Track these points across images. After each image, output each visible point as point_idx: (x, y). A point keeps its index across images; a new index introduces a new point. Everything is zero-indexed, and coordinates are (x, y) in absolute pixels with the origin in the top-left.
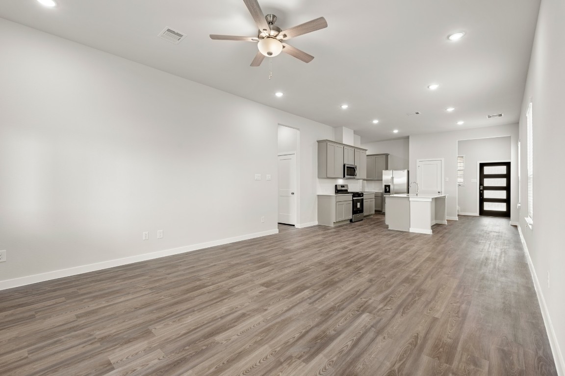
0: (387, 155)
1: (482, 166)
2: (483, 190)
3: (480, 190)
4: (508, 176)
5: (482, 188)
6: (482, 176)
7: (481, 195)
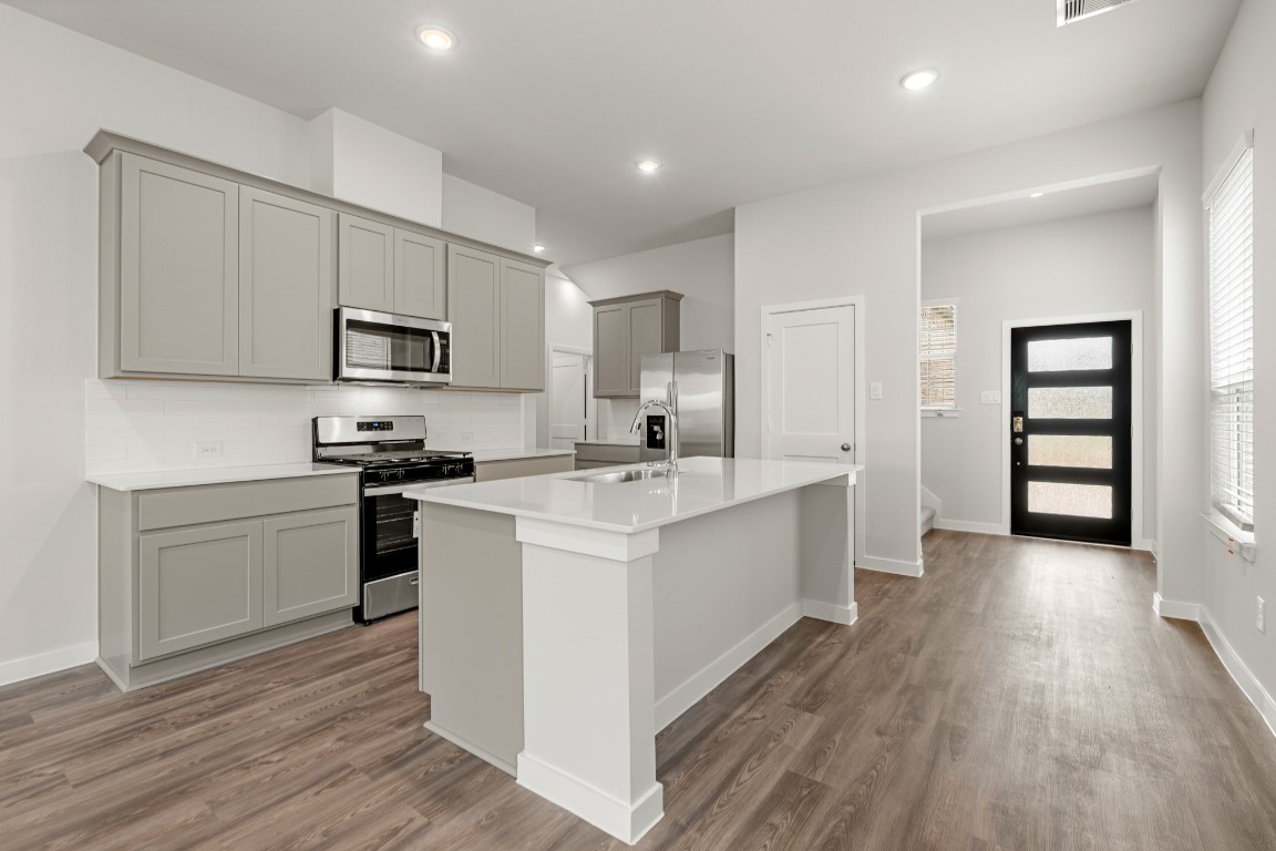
0: (672, 300)
1: (1020, 337)
2: (1024, 436)
3: (1014, 435)
4: (1119, 377)
5: (1019, 427)
6: (1022, 379)
7: (1018, 453)
